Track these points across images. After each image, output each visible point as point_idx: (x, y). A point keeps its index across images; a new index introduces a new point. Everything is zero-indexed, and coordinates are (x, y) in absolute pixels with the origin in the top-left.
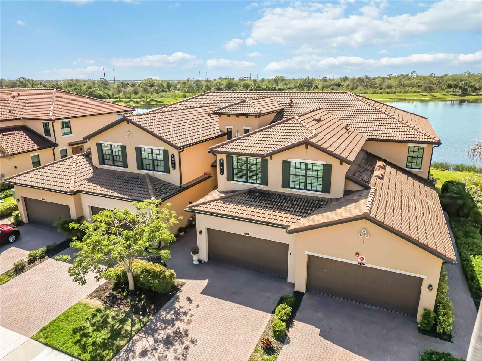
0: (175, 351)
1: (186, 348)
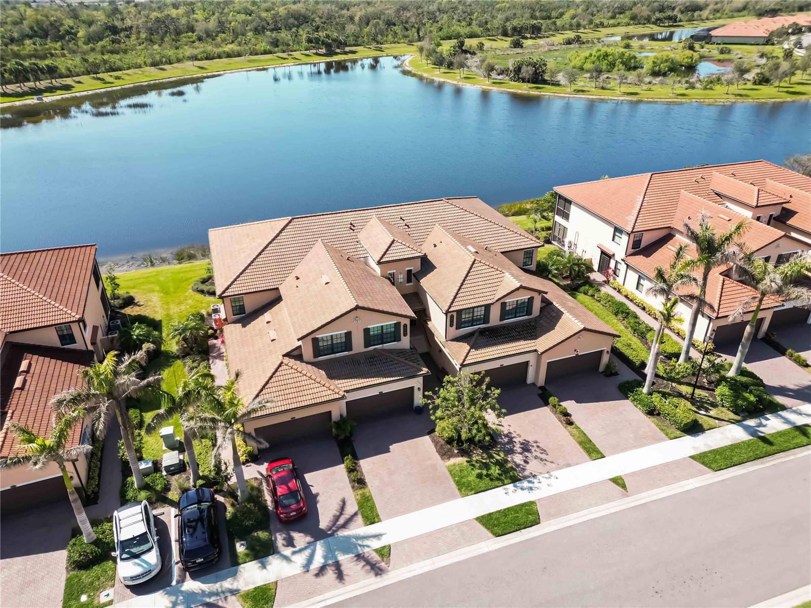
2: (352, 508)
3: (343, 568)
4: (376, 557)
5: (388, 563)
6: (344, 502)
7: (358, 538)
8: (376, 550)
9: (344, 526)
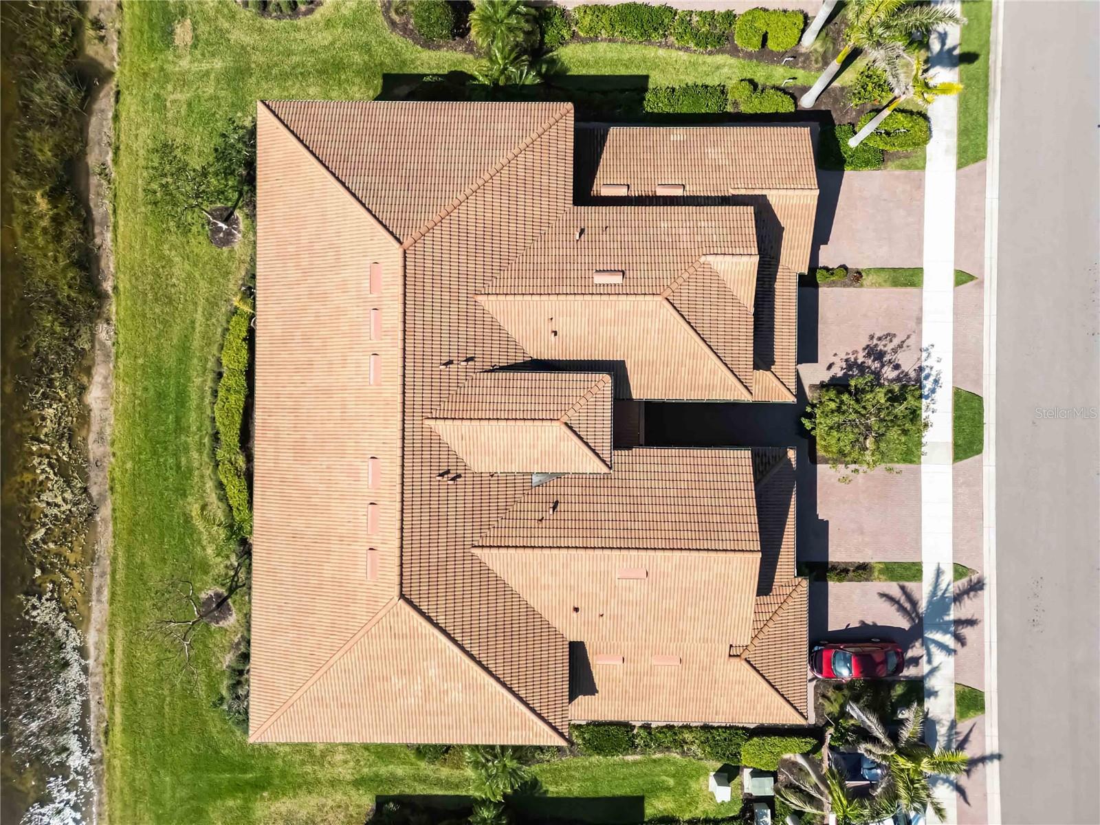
0: (885, 346)
1: (880, 339)
2: (893, 589)
3: (963, 618)
4: (963, 582)
5: (974, 572)
6: (883, 595)
7: (934, 593)
8: (956, 579)
9: (914, 604)
